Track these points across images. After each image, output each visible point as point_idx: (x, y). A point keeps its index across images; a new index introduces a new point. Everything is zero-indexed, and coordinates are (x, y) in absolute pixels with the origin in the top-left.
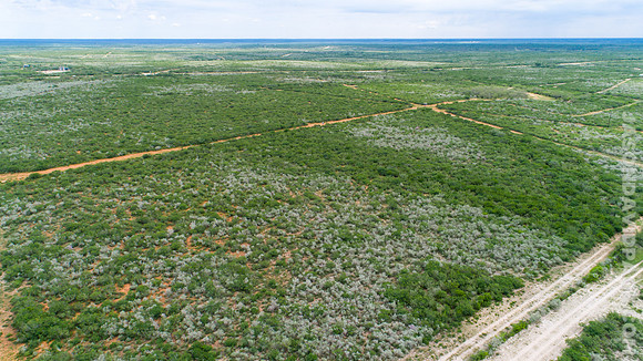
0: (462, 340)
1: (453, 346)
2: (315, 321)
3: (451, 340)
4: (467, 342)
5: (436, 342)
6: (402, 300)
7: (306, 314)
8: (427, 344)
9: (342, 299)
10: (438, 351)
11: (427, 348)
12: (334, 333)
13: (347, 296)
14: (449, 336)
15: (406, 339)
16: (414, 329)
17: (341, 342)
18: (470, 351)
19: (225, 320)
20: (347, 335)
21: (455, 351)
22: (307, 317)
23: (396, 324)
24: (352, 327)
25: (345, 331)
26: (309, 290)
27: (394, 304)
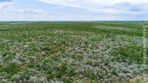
2: (78, 59)
6: (123, 54)
7: (73, 57)
9: (92, 54)
12: (87, 64)
13: (95, 53)
15: (132, 69)
17: (91, 68)
20: (94, 66)
22: (74, 58)
23: (123, 63)
24: (97, 63)
25: (94, 64)
26: (77, 51)
27: (119, 56)
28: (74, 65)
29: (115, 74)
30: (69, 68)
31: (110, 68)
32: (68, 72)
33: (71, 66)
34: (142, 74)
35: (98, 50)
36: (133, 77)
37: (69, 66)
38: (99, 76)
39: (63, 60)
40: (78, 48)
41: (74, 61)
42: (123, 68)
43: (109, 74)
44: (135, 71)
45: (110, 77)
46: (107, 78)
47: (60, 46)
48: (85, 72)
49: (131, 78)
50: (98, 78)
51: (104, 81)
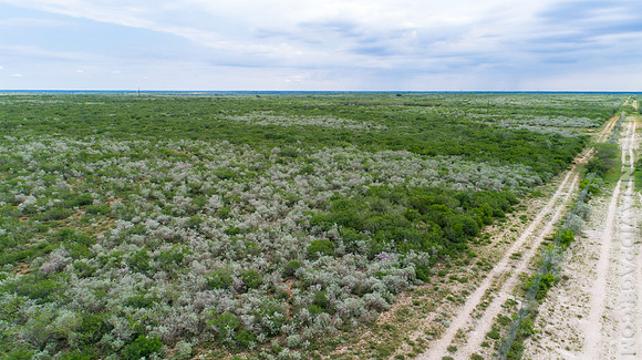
0: (486, 266)
1: (478, 279)
2: (162, 273)
3: (468, 269)
5: (441, 275)
6: (346, 224)
7: (138, 265)
8: (426, 281)
9: (226, 237)
10: (456, 288)
11: (429, 287)
12: (210, 286)
13: (237, 231)
14: (459, 264)
15: (379, 275)
16: (387, 260)
17: (228, 301)
18: (513, 280)
20: (241, 290)
21: (486, 285)
22: (144, 269)
23: (348, 257)
24: (253, 275)
25: (238, 282)
26: (153, 232)
27: (333, 231)
28: (147, 305)
29: (323, 305)
30: (118, 323)
31: (306, 287)
32: (118, 343)
33: (128, 310)
34: (412, 286)
35: (251, 219)
36: (386, 305)
37: (122, 314)
38: (266, 329)
39: (83, 289)
40: (160, 217)
41: (142, 284)
42: (352, 278)
43: (305, 312)
44: (391, 282)
45: (306, 323)
46: (298, 330)
47: (58, 218)
48: (201, 325)
49: (380, 309)
50: (261, 337)
51: (284, 345)
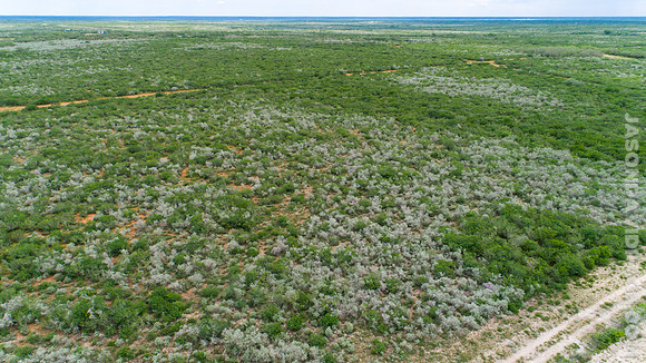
0: (572, 309)
3: (555, 309)
4: (582, 314)
5: (530, 310)
6: (470, 248)
8: (516, 312)
9: (380, 245)
10: (536, 324)
11: (516, 318)
12: (366, 286)
13: (388, 241)
14: (550, 303)
15: (480, 302)
16: (491, 289)
17: (376, 301)
18: (590, 328)
19: (208, 262)
20: (386, 292)
21: (563, 326)
23: (463, 281)
24: (394, 282)
25: (384, 286)
26: (333, 230)
27: (458, 254)
29: (434, 317)
30: (316, 302)
31: (426, 299)
32: (316, 314)
34: (503, 316)
36: (477, 326)
38: (395, 325)
42: (460, 299)
43: (420, 320)
44: (485, 310)
45: (420, 328)
46: (414, 331)
49: (471, 328)
50: (392, 330)
